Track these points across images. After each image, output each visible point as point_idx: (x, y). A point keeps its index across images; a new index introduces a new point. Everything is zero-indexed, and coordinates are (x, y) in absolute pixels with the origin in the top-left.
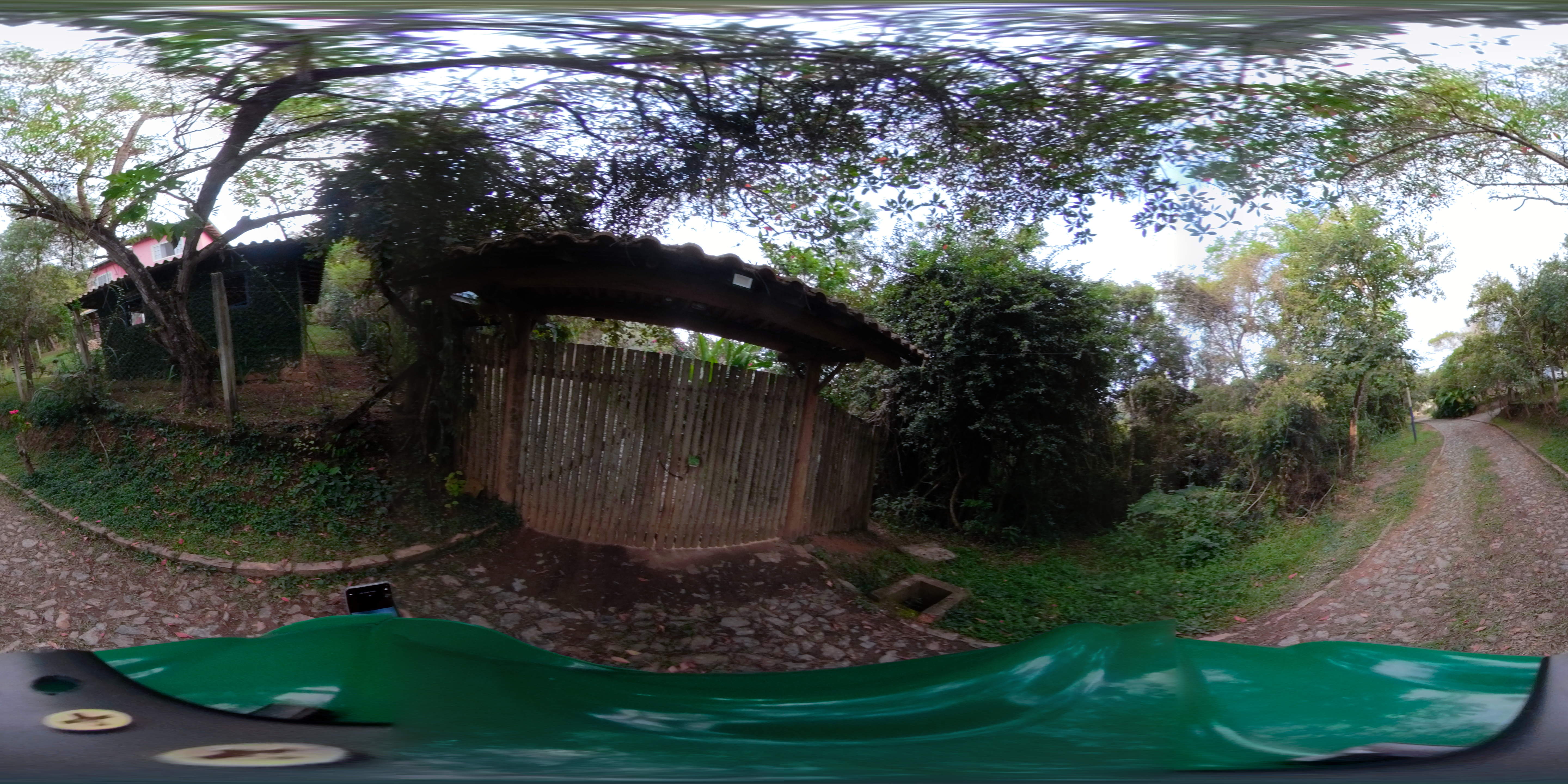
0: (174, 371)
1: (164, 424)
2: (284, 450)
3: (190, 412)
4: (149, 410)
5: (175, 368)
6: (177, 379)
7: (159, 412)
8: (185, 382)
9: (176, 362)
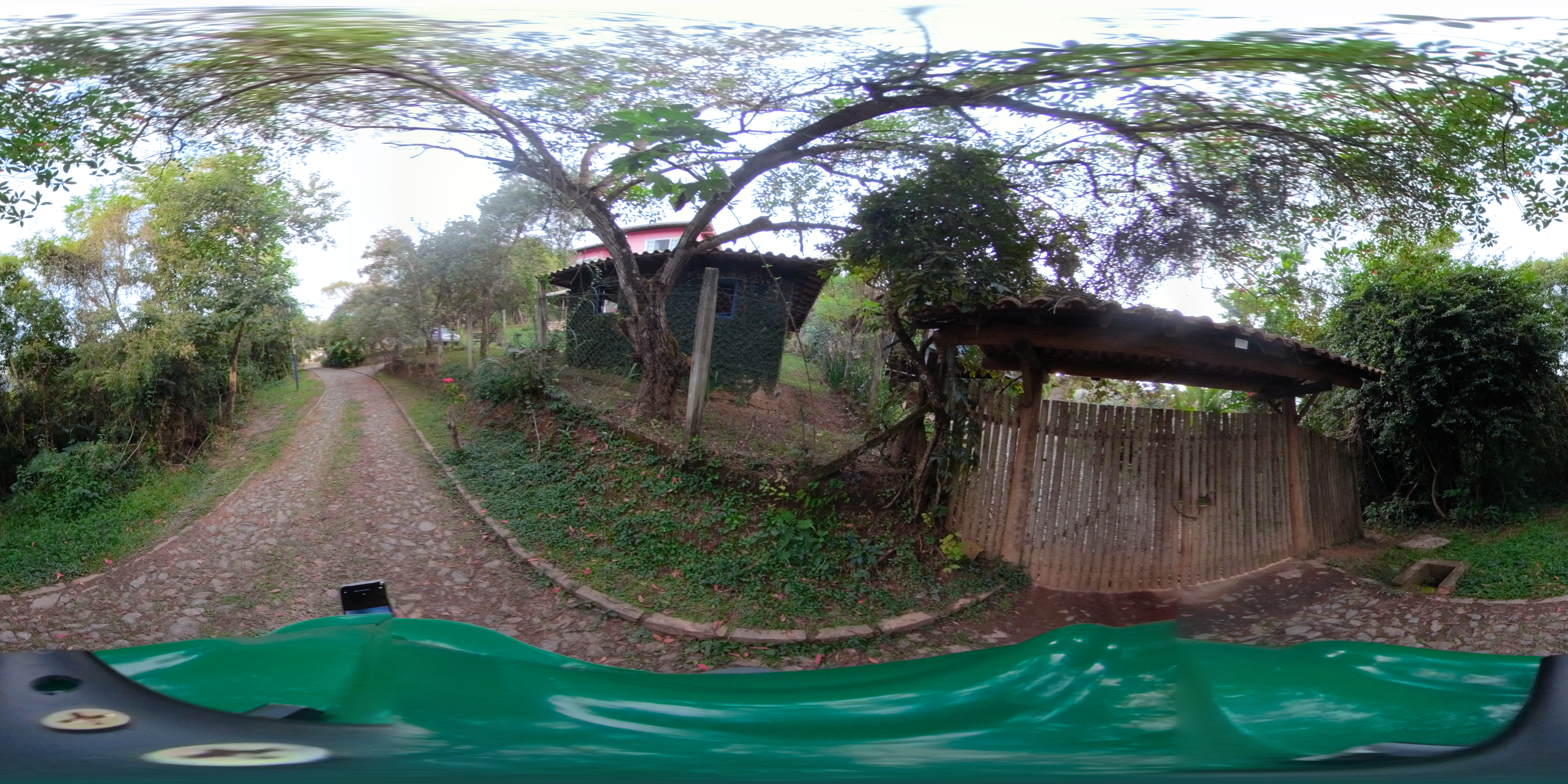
0: (636, 370)
1: (610, 427)
2: (745, 490)
3: (643, 420)
4: (597, 408)
5: (638, 367)
6: (636, 379)
7: (608, 412)
8: (644, 385)
9: (639, 360)
